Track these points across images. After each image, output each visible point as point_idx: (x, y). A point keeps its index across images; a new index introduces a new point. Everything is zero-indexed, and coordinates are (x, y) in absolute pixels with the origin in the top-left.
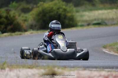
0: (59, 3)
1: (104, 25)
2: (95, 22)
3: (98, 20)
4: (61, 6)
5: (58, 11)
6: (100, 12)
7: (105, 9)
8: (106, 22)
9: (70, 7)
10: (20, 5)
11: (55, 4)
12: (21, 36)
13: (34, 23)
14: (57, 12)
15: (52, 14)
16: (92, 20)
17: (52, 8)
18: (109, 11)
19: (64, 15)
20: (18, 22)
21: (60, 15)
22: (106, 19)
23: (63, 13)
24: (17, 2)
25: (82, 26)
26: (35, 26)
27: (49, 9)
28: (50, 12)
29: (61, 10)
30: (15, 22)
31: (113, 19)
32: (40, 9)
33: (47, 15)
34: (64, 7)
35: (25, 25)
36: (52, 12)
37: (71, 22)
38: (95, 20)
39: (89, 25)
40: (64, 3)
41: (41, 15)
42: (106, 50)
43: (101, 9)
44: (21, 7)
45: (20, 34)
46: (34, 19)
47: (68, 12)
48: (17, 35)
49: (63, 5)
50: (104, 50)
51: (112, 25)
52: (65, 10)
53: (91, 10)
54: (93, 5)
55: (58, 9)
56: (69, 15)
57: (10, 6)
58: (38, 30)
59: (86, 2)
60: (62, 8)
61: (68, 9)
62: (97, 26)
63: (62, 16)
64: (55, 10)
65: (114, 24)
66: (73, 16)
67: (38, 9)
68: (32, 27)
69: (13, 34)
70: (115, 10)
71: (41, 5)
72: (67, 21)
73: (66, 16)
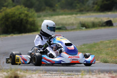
0: (21, 8)
1: (65, 30)
3: (59, 25)
4: (23, 11)
5: (20, 15)
6: (61, 17)
7: (66, 14)
8: (67, 27)
11: (18, 9)
14: (19, 17)
15: (15, 18)
17: (15, 13)
18: (69, 16)
19: (25, 20)
21: (22, 20)
22: (66, 24)
23: (25, 18)
27: (11, 14)
28: (12, 17)
29: (23, 15)
31: (72, 24)
32: (3, 14)
33: (10, 20)
34: (26, 12)
36: (14, 17)
37: (33, 27)
40: (26, 8)
41: (3, 20)
43: (62, 14)
47: (30, 17)
49: (25, 10)
51: (72, 30)
52: (27, 15)
53: (52, 15)
54: (54, 10)
55: (20, 14)
56: (31, 20)
59: (47, 8)
60: (24, 13)
61: (30, 14)
62: (57, 31)
64: (17, 15)
65: (74, 29)
66: (34, 21)
70: (74, 15)
71: (4, 10)
72: (29, 26)
73: (28, 21)
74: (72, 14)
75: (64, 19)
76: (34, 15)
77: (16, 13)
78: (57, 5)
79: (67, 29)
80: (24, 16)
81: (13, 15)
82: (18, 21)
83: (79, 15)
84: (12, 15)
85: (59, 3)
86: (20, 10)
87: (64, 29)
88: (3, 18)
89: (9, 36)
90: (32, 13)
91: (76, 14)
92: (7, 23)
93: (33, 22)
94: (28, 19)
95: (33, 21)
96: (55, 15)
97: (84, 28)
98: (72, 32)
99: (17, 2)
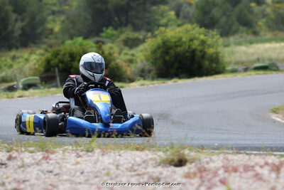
0: (194, 29)
1: (275, 70)
2: (258, 65)
3: (263, 61)
4: (197, 35)
5: (191, 43)
6: (267, 45)
7: (276, 40)
8: (279, 64)
10: (122, 33)
11: (187, 31)
13: (148, 66)
14: (189, 47)
15: (182, 49)
16: (255, 62)
17: (180, 39)
19: (201, 51)
20: (117, 64)
21: (194, 51)
22: (277, 60)
23: (199, 48)
24: (116, 28)
25: (234, 71)
26: (149, 71)
27: (176, 40)
28: (176, 46)
29: (195, 41)
30: (113, 63)
32: (159, 40)
33: (172, 51)
34: (202, 37)
35: (129, 70)
36: (180, 46)
37: (214, 65)
38: (258, 60)
39: (246, 70)
40: (203, 29)
41: (159, 51)
42: (278, 117)
43: (269, 41)
44: (123, 37)
45: (122, 87)
46: (147, 60)
47: (209, 46)
49: (200, 34)
50: (274, 117)
52: (203, 43)
53: (251, 43)
54: (255, 33)
55: (191, 40)
56: (211, 51)
57: (103, 34)
58: (153, 79)
59: (241, 28)
60: (197, 39)
61: (210, 41)
62: (261, 72)
63: (199, 54)
64: (185, 43)
66: (217, 53)
67: (154, 39)
68: (143, 74)
71: (161, 31)
72: (206, 63)
73: (205, 53)
75: (275, 49)
76: (216, 41)
77: (184, 39)
78: (260, 23)
79: (280, 68)
80: (199, 45)
81: (178, 43)
82: (187, 54)
84: (176, 42)
85: (264, 20)
86: (191, 32)
87: (275, 68)
88: (159, 48)
89: (170, 83)
90: (213, 38)
92: (167, 58)
93: (214, 56)
94: (206, 50)
95: (214, 53)
96: (257, 42)
99: (185, 17)
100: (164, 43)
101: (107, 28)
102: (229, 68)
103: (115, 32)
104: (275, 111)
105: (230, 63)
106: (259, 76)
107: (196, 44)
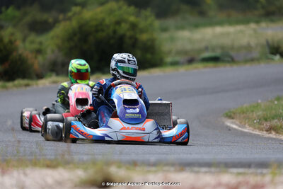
0: (120, 8)
1: (228, 62)
2: (207, 55)
3: (213, 49)
5: (117, 27)
6: (218, 30)
7: (231, 23)
8: (233, 53)
9: (146, 18)
11: (111, 12)
12: (28, 88)
13: (61, 57)
14: (115, 32)
16: (200, 51)
17: (103, 20)
18: (239, 28)
19: (131, 38)
20: (20, 55)
21: (122, 38)
22: (232, 48)
23: (129, 34)
24: (18, 8)
25: (174, 64)
27: (94, 23)
28: (97, 31)
30: (15, 54)
31: (248, 48)
32: (74, 24)
33: (91, 39)
34: (132, 19)
35: (38, 62)
36: (103, 31)
37: (149, 56)
38: (206, 49)
39: (191, 61)
40: (132, 9)
41: (76, 39)
42: (232, 123)
43: (221, 23)
44: (28, 19)
45: (27, 85)
46: (60, 48)
47: (142, 31)
48: (20, 86)
49: (129, 14)
50: (229, 123)
51: (246, 61)
52: (134, 26)
53: (197, 26)
54: (202, 14)
55: (118, 23)
56: (144, 37)
57: (2, 16)
59: (184, 7)
60: (125, 21)
61: (142, 24)
62: (211, 64)
64: (108, 26)
65: (252, 60)
66: (153, 40)
67: (68, 23)
68: (55, 68)
69: (10, 84)
70: (253, 26)
71: (76, 13)
74: (246, 22)
75: (228, 34)
76: (151, 24)
77: (107, 21)
79: (236, 59)
80: (128, 30)
81: (99, 27)
82: (112, 41)
83: (263, 25)
86: (117, 13)
87: (226, 59)
88: (75, 34)
91: (257, 22)
93: (149, 43)
94: (138, 36)
95: (148, 40)
97: (278, 57)
98: (248, 66)
100: (81, 27)
101: (7, 8)
102: (169, 59)
103: (17, 13)
104: (230, 116)
105: (169, 52)
106: (207, 70)
107: (124, 28)
